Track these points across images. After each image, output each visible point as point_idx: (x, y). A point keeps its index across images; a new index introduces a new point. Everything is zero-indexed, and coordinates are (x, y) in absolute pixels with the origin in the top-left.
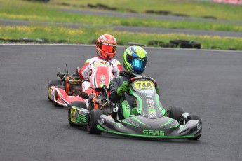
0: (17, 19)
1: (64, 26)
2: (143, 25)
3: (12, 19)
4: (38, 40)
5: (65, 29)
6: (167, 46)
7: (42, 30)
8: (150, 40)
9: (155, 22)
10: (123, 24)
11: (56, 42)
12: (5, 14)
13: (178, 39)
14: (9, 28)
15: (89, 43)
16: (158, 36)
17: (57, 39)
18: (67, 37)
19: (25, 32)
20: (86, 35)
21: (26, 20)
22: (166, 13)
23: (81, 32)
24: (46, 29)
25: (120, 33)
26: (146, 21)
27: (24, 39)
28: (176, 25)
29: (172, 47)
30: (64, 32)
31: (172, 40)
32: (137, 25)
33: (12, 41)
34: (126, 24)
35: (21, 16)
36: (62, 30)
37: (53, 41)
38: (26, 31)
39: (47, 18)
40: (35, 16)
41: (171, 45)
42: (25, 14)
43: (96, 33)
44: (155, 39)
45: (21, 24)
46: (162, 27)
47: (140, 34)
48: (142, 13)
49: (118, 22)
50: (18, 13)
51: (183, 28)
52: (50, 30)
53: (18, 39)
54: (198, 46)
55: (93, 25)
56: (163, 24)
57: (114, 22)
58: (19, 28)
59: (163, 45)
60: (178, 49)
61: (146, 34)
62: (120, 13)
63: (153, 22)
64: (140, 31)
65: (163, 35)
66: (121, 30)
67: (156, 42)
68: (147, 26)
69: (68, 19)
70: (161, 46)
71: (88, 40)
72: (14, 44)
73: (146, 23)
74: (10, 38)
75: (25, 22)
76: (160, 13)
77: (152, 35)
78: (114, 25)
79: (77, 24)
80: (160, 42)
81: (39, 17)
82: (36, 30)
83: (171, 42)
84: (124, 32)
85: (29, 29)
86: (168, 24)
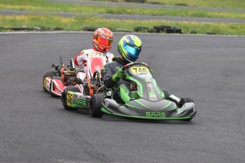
0: (13, 9)
1: (58, 15)
2: (126, 13)
3: (8, 9)
4: (36, 28)
5: (58, 18)
6: (151, 31)
7: (38, 19)
8: (136, 26)
10: (108, 12)
13: (160, 25)
14: (8, 17)
16: (142, 22)
17: (53, 27)
18: (61, 24)
20: (77, 23)
21: (21, 10)
23: (73, 20)
24: (42, 18)
25: (108, 21)
26: (129, 9)
27: (24, 27)
28: (155, 13)
30: (58, 20)
31: (156, 26)
32: (121, 13)
34: (111, 12)
35: (17, 7)
36: (56, 18)
38: (24, 20)
39: (40, 8)
40: (29, 6)
41: (155, 30)
43: (87, 21)
44: (139, 25)
45: (20, 14)
46: (143, 14)
47: (126, 21)
48: (122, 2)
49: (103, 10)
51: (162, 15)
52: (45, 19)
53: (18, 27)
54: (179, 31)
55: (84, 14)
56: (144, 11)
57: (100, 10)
58: (18, 18)
60: (164, 34)
61: (132, 21)
62: (103, 2)
63: (135, 10)
65: (146, 22)
66: (109, 18)
68: (130, 13)
69: (59, 9)
71: (81, 27)
72: (18, 32)
73: (129, 11)
75: (21, 12)
76: (137, 1)
77: (136, 21)
78: (101, 13)
81: (33, 7)
82: (33, 19)
83: (155, 28)
84: (112, 20)
85: (26, 18)
86: (148, 11)
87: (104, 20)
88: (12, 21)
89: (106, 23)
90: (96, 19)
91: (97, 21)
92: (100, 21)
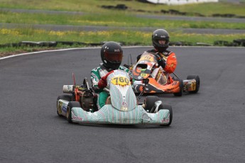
0: (97, 25)
1: (140, 30)
2: (210, 27)
3: (93, 25)
5: (140, 33)
6: (231, 45)
7: (120, 35)
8: (216, 40)
9: (220, 25)
10: (191, 27)
11: (132, 45)
12: (87, 21)
13: (241, 38)
14: (91, 33)
16: (223, 36)
17: (134, 42)
18: (142, 39)
19: (104, 37)
21: (106, 25)
22: (231, 16)
24: (124, 33)
25: (189, 35)
27: (104, 42)
28: (239, 26)
29: (235, 46)
30: (140, 35)
31: (236, 39)
32: (204, 28)
33: (93, 45)
34: (195, 27)
35: (102, 23)
36: (138, 33)
37: (130, 44)
38: (106, 35)
39: (125, 23)
40: (114, 22)
41: (235, 44)
42: (105, 21)
44: (220, 39)
45: (101, 30)
46: (227, 28)
47: (207, 35)
48: (209, 16)
49: (187, 25)
50: (99, 19)
52: (127, 34)
53: (99, 43)
56: (228, 25)
57: (183, 25)
58: (100, 33)
59: (227, 44)
60: (241, 47)
61: (212, 35)
62: (189, 17)
63: (218, 24)
64: (206, 32)
65: (227, 36)
66: (190, 32)
67: (221, 42)
68: (213, 28)
69: (143, 24)
70: (225, 45)
72: (95, 48)
73: (213, 25)
74: (92, 42)
75: (105, 28)
76: (226, 16)
77: (218, 35)
78: (184, 27)
79: (151, 28)
80: (225, 42)
81: (117, 23)
82: (114, 34)
83: (235, 41)
84: (193, 34)
85: (108, 33)
86: (232, 25)
87: (185, 34)
88: (94, 36)
89: (187, 37)
90: (177, 33)
91: (178, 35)
92: (182, 35)
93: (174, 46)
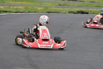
0: (18, 4)
1: (36, 6)
2: (67, 5)
3: (16, 4)
4: (26, 12)
7: (28, 8)
13: (80, 10)
14: (15, 7)
15: (46, 13)
16: (72, 9)
17: (34, 11)
18: (37, 10)
19: (21, 9)
21: (22, 4)
23: (43, 8)
24: (29, 7)
25: (58, 9)
26: (68, 3)
27: (21, 11)
28: (79, 5)
32: (64, 5)
34: (60, 5)
37: (32, 12)
40: (25, 3)
41: (77, 13)
42: (21, 2)
43: (49, 9)
46: (74, 6)
49: (57, 4)
51: (82, 6)
52: (31, 8)
53: (18, 11)
54: (87, 13)
55: (47, 6)
57: (55, 4)
58: (19, 7)
60: (80, 14)
61: (68, 9)
63: (70, 4)
65: (74, 9)
68: (68, 6)
71: (45, 11)
73: (68, 4)
75: (22, 5)
77: (70, 9)
79: (41, 5)
80: (73, 12)
81: (27, 3)
82: (25, 8)
83: (77, 12)
84: (59, 8)
86: (76, 5)
88: (16, 9)
89: (57, 9)
91: (53, 9)
92: (54, 9)
93: (51, 13)
